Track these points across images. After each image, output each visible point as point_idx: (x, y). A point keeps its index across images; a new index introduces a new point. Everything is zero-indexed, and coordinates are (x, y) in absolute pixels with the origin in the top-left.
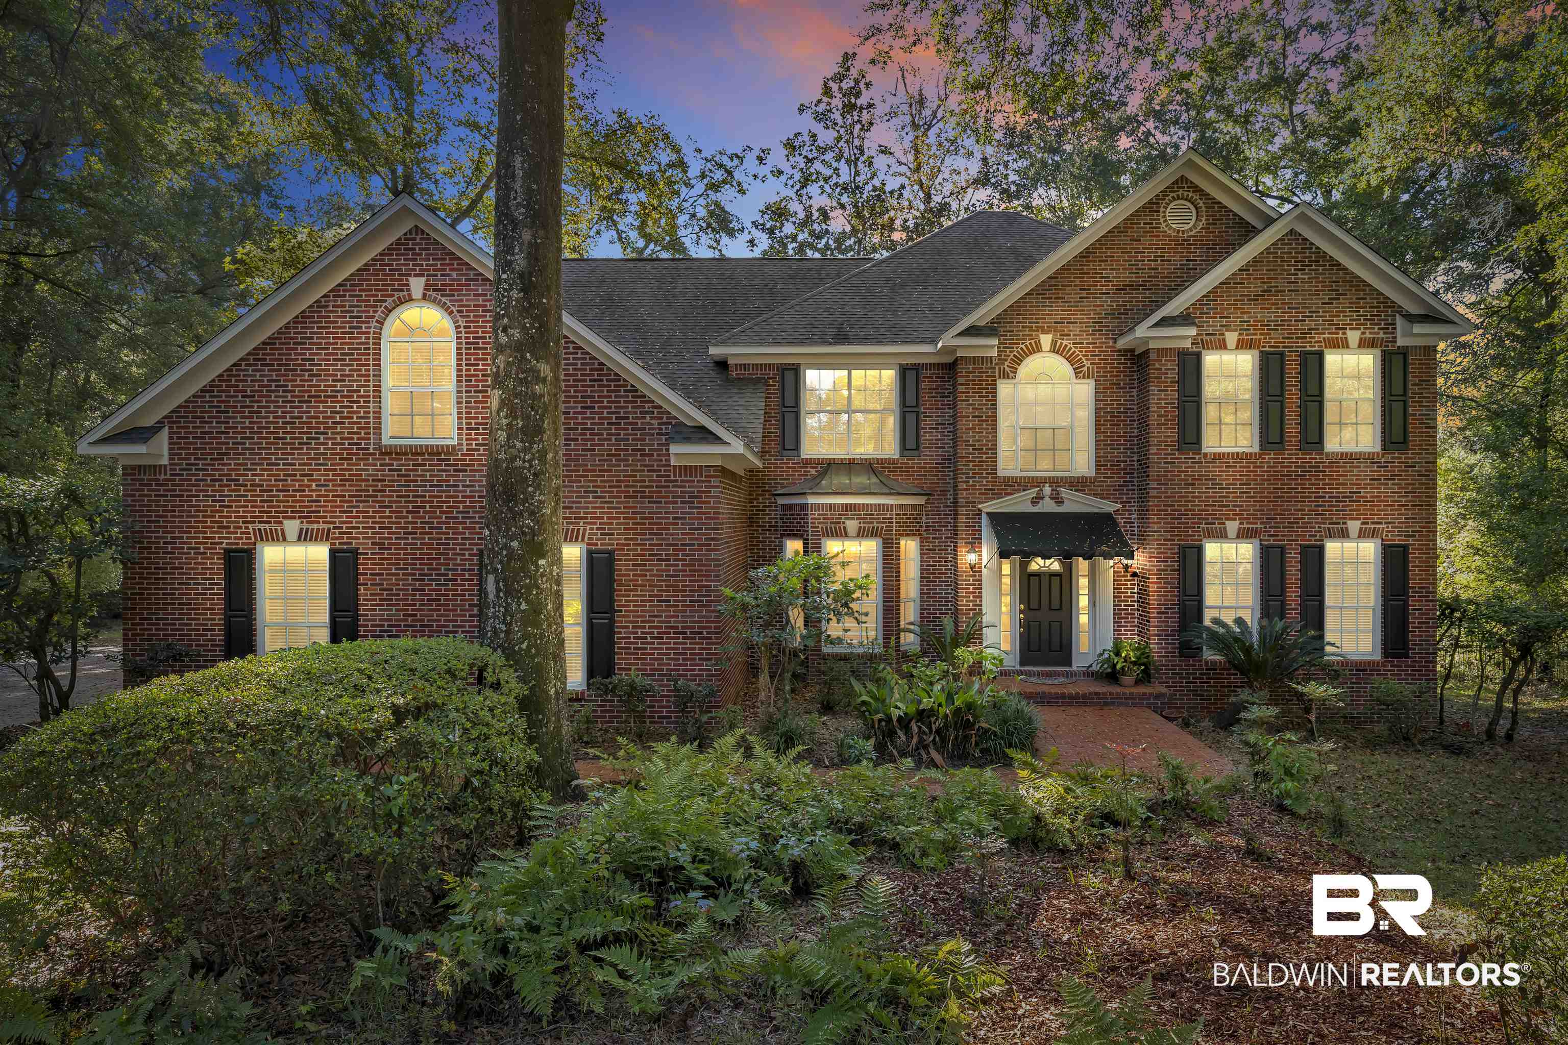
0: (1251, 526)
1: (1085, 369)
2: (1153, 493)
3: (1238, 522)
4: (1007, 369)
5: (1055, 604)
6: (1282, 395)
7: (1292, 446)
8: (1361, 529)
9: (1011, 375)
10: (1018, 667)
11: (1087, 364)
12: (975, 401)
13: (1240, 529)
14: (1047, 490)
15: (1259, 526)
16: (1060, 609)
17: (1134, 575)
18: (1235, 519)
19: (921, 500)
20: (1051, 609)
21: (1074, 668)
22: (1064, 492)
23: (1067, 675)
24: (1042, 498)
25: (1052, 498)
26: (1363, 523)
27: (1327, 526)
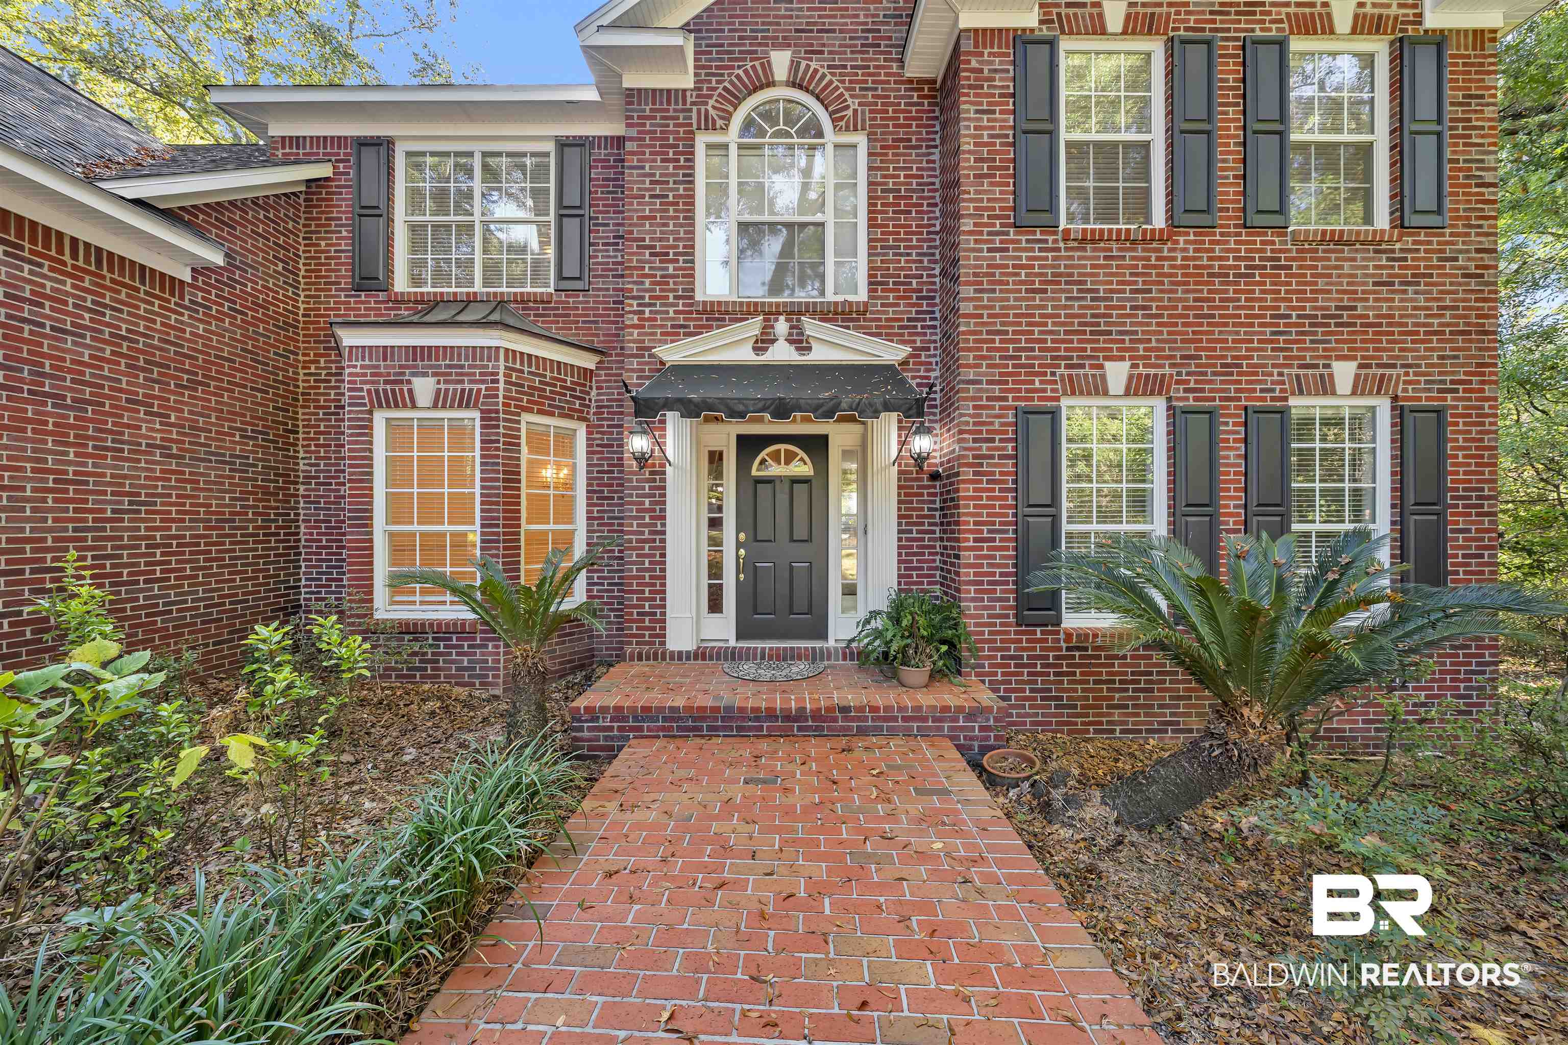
0: (1152, 371)
1: (850, 112)
2: (966, 308)
3: (1128, 364)
4: (712, 112)
5: (801, 532)
6: (1209, 120)
7: (1227, 219)
8: (1357, 376)
9: (720, 123)
10: (732, 643)
11: (853, 103)
12: (657, 167)
13: (1130, 378)
14: (782, 326)
15: (1167, 370)
16: (809, 540)
17: (935, 476)
18: (1122, 359)
19: (588, 361)
20: (792, 540)
21: (831, 643)
22: (811, 327)
23: (814, 656)
24: (773, 341)
25: (790, 342)
26: (1360, 366)
27: (1295, 371)
